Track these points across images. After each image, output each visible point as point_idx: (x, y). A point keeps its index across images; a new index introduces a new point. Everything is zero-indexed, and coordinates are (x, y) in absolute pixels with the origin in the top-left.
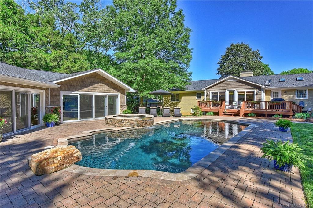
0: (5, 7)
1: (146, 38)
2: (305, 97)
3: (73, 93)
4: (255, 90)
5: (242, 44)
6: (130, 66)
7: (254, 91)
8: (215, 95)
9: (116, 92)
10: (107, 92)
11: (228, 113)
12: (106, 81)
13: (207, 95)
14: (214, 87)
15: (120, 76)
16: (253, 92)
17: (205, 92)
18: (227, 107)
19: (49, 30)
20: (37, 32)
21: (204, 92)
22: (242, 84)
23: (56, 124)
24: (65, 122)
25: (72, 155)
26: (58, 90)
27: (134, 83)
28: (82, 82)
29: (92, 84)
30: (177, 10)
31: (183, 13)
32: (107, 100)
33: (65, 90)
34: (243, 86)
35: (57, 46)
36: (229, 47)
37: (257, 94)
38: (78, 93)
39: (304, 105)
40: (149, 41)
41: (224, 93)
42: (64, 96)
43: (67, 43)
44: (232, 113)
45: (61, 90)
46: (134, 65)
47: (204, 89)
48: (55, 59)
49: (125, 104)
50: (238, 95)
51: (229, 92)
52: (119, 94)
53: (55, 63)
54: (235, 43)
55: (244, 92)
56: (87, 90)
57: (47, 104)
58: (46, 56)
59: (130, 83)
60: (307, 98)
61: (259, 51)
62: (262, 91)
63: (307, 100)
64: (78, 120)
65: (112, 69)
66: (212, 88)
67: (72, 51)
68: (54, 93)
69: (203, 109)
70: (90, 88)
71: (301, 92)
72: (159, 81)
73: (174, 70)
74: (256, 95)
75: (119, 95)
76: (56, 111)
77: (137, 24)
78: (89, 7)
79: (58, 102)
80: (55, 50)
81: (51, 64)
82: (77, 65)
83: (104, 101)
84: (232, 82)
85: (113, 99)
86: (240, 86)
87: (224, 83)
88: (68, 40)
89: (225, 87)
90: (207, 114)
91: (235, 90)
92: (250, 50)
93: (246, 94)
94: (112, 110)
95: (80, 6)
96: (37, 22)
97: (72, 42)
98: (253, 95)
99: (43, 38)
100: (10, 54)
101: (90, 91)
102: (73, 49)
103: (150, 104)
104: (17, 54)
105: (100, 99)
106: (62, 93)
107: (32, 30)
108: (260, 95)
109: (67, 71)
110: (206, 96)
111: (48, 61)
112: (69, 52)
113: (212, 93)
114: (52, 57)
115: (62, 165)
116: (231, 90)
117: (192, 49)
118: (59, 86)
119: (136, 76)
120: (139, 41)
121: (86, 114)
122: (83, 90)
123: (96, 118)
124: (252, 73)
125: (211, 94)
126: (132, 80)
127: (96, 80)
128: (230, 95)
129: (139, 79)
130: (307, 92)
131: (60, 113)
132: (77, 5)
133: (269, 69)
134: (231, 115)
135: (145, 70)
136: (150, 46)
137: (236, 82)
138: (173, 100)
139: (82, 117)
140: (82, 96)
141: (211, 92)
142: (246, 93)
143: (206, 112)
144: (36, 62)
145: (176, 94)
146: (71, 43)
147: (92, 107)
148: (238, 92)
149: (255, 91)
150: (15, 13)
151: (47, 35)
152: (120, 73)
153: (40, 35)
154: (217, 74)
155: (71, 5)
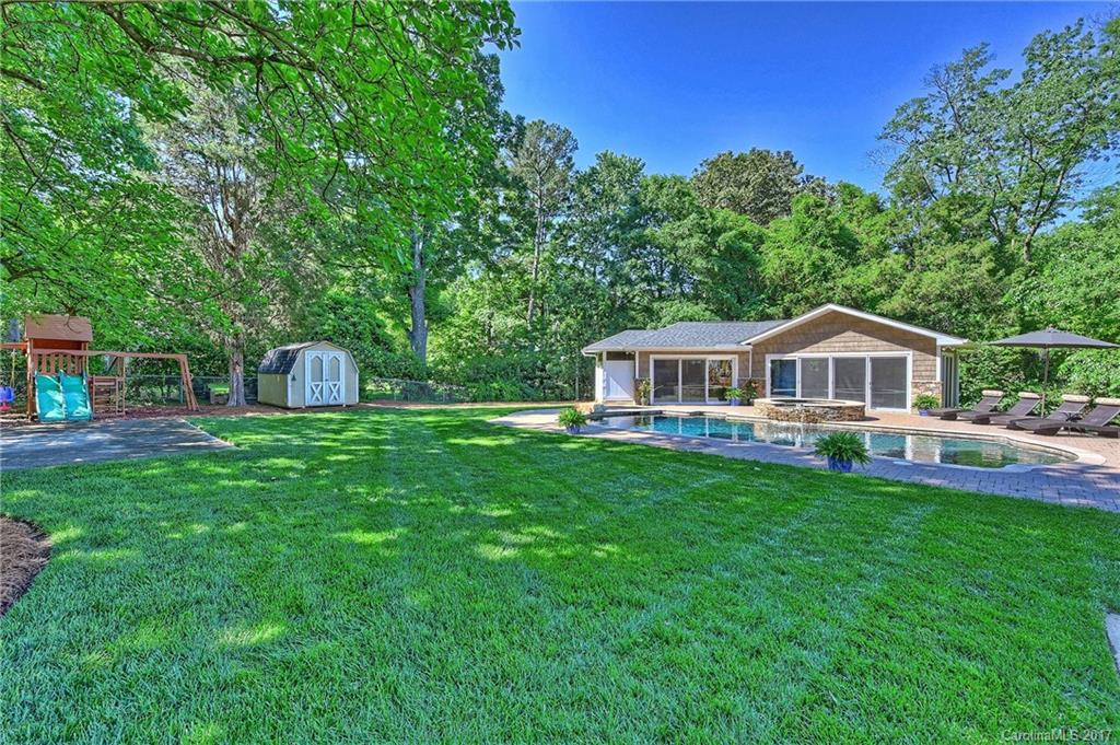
3: (788, 357)
9: (897, 347)
10: (869, 350)
12: (865, 327)
26: (762, 353)
28: (805, 334)
29: (828, 336)
32: (868, 367)
33: (774, 353)
38: (797, 356)
42: (772, 361)
45: (766, 353)
52: (911, 353)
56: (815, 349)
57: (742, 376)
68: (756, 358)
70: (821, 344)
75: (909, 354)
79: (762, 372)
101: (821, 350)
106: (769, 358)
122: (808, 349)
140: (803, 361)
147: (828, 382)
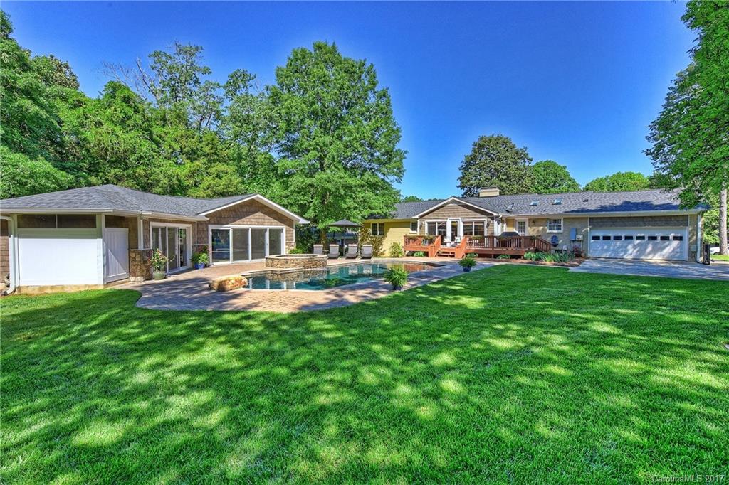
0: (124, 104)
1: (328, 139)
2: (560, 229)
3: (224, 227)
4: (486, 220)
5: (499, 138)
6: (302, 183)
8: (432, 228)
9: (280, 223)
10: (268, 224)
11: (444, 253)
12: (266, 209)
13: (421, 226)
14: (431, 214)
15: (287, 196)
16: (483, 222)
17: (419, 221)
18: (448, 245)
19: (181, 130)
20: (163, 135)
21: (417, 223)
22: (469, 211)
23: (206, 266)
24: (215, 264)
25: (241, 280)
26: (207, 223)
27: (309, 207)
28: (235, 211)
29: (248, 214)
30: (379, 88)
31: (389, 93)
32: (267, 234)
33: (215, 224)
34: (470, 214)
35: (192, 155)
36: (477, 141)
37: (488, 226)
38: (230, 227)
39: (558, 241)
40: (331, 143)
41: (445, 223)
42: (213, 230)
43: (207, 150)
44: (449, 253)
45: (209, 224)
46: (309, 181)
47: (417, 217)
48: (192, 175)
49: (292, 240)
50: (464, 226)
51: (452, 222)
53: (191, 181)
54: (488, 135)
55: (471, 222)
56: (241, 223)
57: (194, 242)
58: (177, 170)
59: (303, 210)
60: (561, 231)
61: (526, 148)
62: (495, 221)
63: (562, 233)
64: (230, 262)
65: (276, 186)
66: (429, 215)
67: (215, 161)
68: (201, 227)
69: (414, 246)
70: (244, 219)
71: (554, 222)
72: (346, 206)
73: (373, 186)
75: (284, 227)
76: (205, 250)
77: (314, 114)
78: (239, 87)
79: (205, 239)
80: (189, 161)
81: (186, 183)
82: (222, 182)
83: (264, 236)
84: (456, 207)
85: (275, 235)
86: (465, 214)
87: (444, 208)
88: (209, 143)
89: (446, 214)
90: (415, 254)
91: (460, 219)
92: (513, 146)
93: (475, 226)
94: (275, 248)
95: (225, 87)
96: (164, 119)
97: (214, 147)
98: (483, 226)
99: (173, 144)
100: (130, 171)
101: (245, 223)
102: (216, 157)
103: (342, 240)
104: (140, 171)
105: (258, 234)
106: (211, 227)
107: (157, 130)
108: (492, 227)
109: (208, 191)
110: (420, 228)
111: (182, 178)
112: (210, 161)
113: (429, 223)
114: (186, 172)
115: (234, 286)
116: (454, 219)
117: (406, 152)
118: (208, 219)
119: (312, 198)
120: (317, 144)
121: (240, 255)
122: (237, 222)
123: (253, 260)
124: (497, 191)
125: (426, 225)
126: (305, 204)
127: (252, 209)
128: (453, 227)
129: (317, 201)
130: (562, 222)
131: (209, 252)
132: (221, 85)
133: (566, 175)
134: (447, 256)
135: (325, 190)
136: (332, 150)
137: (461, 207)
138: (375, 233)
139: (235, 259)
140: (234, 230)
141: (426, 221)
142: (474, 224)
143: (414, 252)
144: (166, 181)
145: (380, 224)
146: (212, 149)
147: (248, 245)
148: (464, 223)
150: (136, 111)
151: (178, 138)
152: (287, 192)
153: (169, 140)
154: (458, 187)
155: (212, 86)
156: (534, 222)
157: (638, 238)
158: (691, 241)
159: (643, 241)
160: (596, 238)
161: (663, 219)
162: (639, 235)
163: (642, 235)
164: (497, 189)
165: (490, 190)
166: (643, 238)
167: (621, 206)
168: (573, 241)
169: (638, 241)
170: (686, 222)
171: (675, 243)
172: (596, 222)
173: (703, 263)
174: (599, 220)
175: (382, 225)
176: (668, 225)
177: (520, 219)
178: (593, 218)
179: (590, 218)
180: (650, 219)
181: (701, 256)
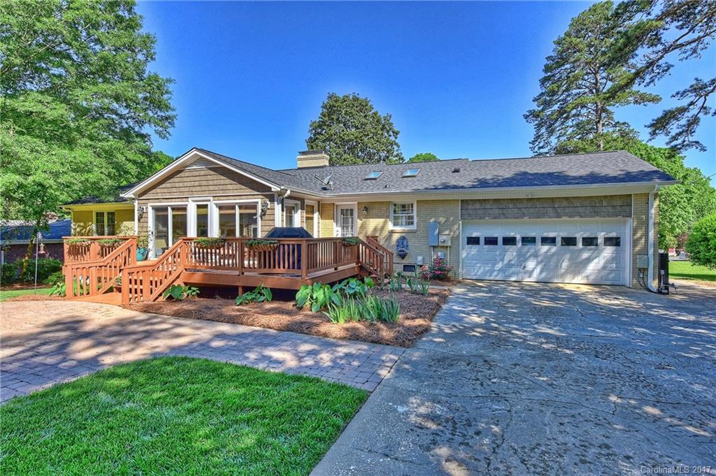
2: (412, 223)
4: (259, 200)
7: (257, 203)
13: (140, 216)
14: (158, 190)
21: (133, 207)
34: (230, 187)
37: (265, 215)
39: (407, 247)
55: (233, 207)
60: (414, 227)
62: (276, 203)
63: (414, 232)
66: (154, 191)
71: (402, 208)
74: (261, 217)
84: (202, 173)
86: (221, 187)
87: (182, 174)
89: (187, 189)
91: (212, 198)
98: (254, 215)
108: (271, 218)
110: (139, 220)
113: (154, 209)
116: (201, 199)
124: (323, 158)
125: (150, 210)
130: (415, 209)
137: (212, 173)
141: (150, 204)
142: (238, 211)
149: (260, 203)
156: (366, 209)
157: (545, 240)
158: (637, 249)
159: (554, 249)
160: (473, 241)
161: (587, 203)
162: (545, 235)
163: (551, 235)
164: (324, 155)
165: (313, 156)
166: (552, 241)
167: (512, 179)
168: (434, 247)
169: (545, 248)
170: (627, 209)
171: (608, 251)
172: (471, 207)
173: (660, 292)
174: (477, 206)
175: (111, 214)
176: (597, 214)
177: (346, 204)
178: (467, 201)
179: (462, 200)
180: (565, 203)
181: (654, 279)
